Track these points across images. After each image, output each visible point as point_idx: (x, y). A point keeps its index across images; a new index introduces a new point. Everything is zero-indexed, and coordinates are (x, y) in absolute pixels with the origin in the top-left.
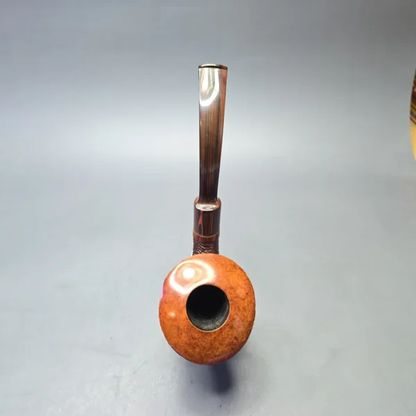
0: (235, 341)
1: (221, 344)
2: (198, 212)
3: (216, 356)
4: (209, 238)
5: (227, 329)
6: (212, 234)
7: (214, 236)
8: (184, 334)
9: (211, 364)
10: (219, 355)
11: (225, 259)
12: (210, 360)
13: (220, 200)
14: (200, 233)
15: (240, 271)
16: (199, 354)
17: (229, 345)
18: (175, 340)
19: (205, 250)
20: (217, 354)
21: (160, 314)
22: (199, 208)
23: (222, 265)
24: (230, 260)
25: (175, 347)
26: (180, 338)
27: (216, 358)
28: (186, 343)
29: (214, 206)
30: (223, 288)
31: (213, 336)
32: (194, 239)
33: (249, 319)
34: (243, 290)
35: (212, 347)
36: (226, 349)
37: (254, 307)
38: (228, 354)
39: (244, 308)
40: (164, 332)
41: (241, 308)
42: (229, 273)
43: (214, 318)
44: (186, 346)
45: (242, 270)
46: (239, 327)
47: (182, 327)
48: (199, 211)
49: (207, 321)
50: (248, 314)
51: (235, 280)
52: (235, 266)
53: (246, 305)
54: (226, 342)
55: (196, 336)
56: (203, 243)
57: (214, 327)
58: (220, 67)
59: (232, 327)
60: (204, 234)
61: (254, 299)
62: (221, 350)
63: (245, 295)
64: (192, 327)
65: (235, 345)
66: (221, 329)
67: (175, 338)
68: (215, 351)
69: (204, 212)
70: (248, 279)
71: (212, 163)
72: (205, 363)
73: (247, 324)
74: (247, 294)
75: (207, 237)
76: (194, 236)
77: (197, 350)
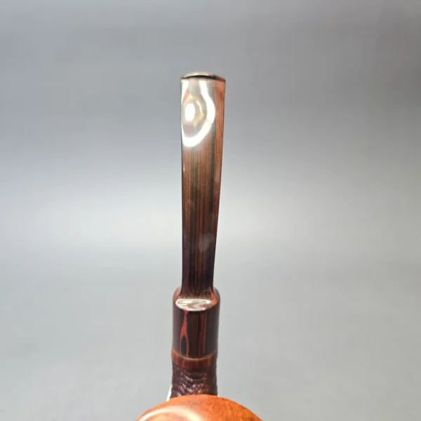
2: (179, 313)
4: (200, 363)
6: (206, 354)
7: (209, 357)
11: (232, 405)
13: (217, 291)
14: (184, 353)
19: (192, 384)
22: (180, 306)
24: (243, 408)
29: (208, 302)
32: (174, 364)
48: (182, 311)
56: (188, 371)
58: (214, 78)
60: (191, 355)
69: (190, 313)
71: (203, 233)
75: (197, 359)
76: (174, 358)
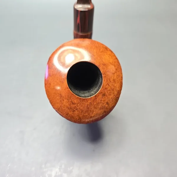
0: (107, 106)
1: (95, 108)
3: (91, 117)
5: (101, 96)
6: (88, 32)
7: (89, 34)
8: (65, 101)
9: (88, 123)
10: (93, 117)
11: (98, 43)
12: (87, 120)
14: (79, 31)
15: (110, 52)
16: (78, 116)
17: (102, 109)
18: (58, 105)
20: (93, 115)
21: (45, 84)
23: (96, 47)
25: (58, 110)
26: (62, 103)
27: (92, 119)
28: (68, 107)
29: (89, 6)
30: (97, 64)
31: (89, 102)
33: (118, 89)
34: (113, 67)
35: (88, 110)
36: (100, 111)
37: (122, 80)
38: (101, 115)
39: (114, 80)
40: (49, 99)
41: (111, 80)
42: (102, 53)
43: (90, 89)
44: (67, 109)
45: (112, 52)
46: (110, 95)
47: (63, 95)
48: (77, 11)
49: (84, 92)
50: (117, 85)
51: (106, 58)
52: (106, 48)
53: (115, 78)
54: (100, 106)
55: (75, 101)
57: (90, 95)
59: (104, 95)
60: (81, 32)
61: (122, 74)
62: (96, 112)
63: (114, 70)
64: (72, 94)
65: (107, 108)
66: (96, 96)
67: (58, 103)
68: (91, 113)
70: (117, 58)
72: (83, 123)
73: (116, 93)
74: (116, 69)
77: (76, 112)
